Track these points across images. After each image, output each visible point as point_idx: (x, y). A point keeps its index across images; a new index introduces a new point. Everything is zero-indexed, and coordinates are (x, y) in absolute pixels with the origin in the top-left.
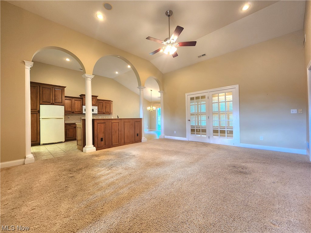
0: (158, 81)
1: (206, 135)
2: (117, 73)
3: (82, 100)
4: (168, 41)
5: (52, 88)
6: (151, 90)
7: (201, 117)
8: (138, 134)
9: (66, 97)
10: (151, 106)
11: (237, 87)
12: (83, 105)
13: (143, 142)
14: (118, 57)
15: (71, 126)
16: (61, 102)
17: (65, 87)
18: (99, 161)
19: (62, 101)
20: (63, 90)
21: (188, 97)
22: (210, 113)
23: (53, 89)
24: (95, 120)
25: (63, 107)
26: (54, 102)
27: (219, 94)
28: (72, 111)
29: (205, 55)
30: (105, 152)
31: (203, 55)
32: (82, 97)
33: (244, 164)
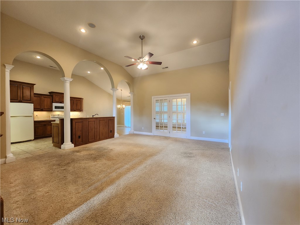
0: (129, 84)
1: (167, 130)
2: (89, 72)
3: (52, 97)
4: (141, 60)
5: (19, 86)
6: (121, 90)
7: (163, 115)
8: (111, 131)
9: (35, 94)
10: (121, 105)
11: (189, 94)
12: (53, 102)
13: (116, 138)
14: (94, 61)
15: (41, 124)
16: (29, 100)
17: (35, 84)
18: (82, 156)
19: (31, 99)
20: (32, 88)
21: (154, 99)
22: (170, 112)
23: (21, 86)
24: (74, 120)
25: (33, 105)
26: (21, 100)
27: (177, 99)
28: (41, 109)
29: (167, 67)
30: (84, 148)
31: (166, 68)
32: (52, 95)
33: (191, 151)
